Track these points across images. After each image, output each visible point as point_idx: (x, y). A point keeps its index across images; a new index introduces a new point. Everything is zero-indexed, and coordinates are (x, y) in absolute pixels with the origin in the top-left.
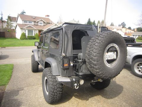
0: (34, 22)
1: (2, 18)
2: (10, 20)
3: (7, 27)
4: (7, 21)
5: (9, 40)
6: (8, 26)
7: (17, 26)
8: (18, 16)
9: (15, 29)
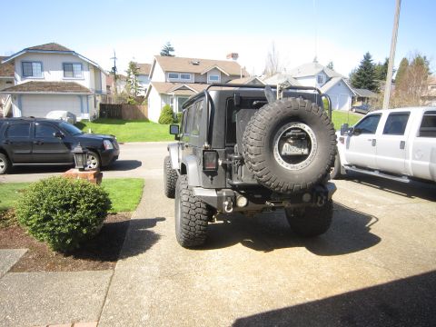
0: (196, 74)
1: (114, 68)
2: (134, 73)
3: (126, 91)
4: (126, 75)
5: (133, 124)
6: (128, 90)
7: (151, 87)
8: (155, 62)
9: (148, 96)
